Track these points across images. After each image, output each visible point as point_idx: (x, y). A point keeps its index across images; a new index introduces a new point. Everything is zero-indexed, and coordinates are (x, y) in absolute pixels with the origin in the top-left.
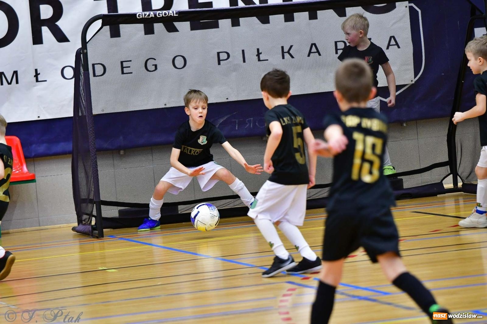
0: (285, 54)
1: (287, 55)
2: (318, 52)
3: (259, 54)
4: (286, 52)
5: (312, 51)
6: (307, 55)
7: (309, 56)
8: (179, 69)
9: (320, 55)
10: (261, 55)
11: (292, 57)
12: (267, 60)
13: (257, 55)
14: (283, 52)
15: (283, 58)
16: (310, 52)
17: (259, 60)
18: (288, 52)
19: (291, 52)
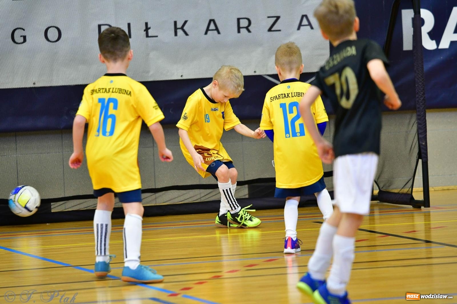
0: (178, 30)
1: (180, 32)
2: (217, 29)
3: (147, 29)
4: (179, 28)
5: (210, 28)
6: (204, 32)
7: (206, 33)
8: (52, 42)
9: (219, 33)
10: (149, 31)
11: (186, 34)
12: (157, 36)
13: (145, 31)
14: (176, 29)
15: (176, 34)
16: (208, 30)
17: (147, 36)
18: (182, 28)
19: (185, 28)
